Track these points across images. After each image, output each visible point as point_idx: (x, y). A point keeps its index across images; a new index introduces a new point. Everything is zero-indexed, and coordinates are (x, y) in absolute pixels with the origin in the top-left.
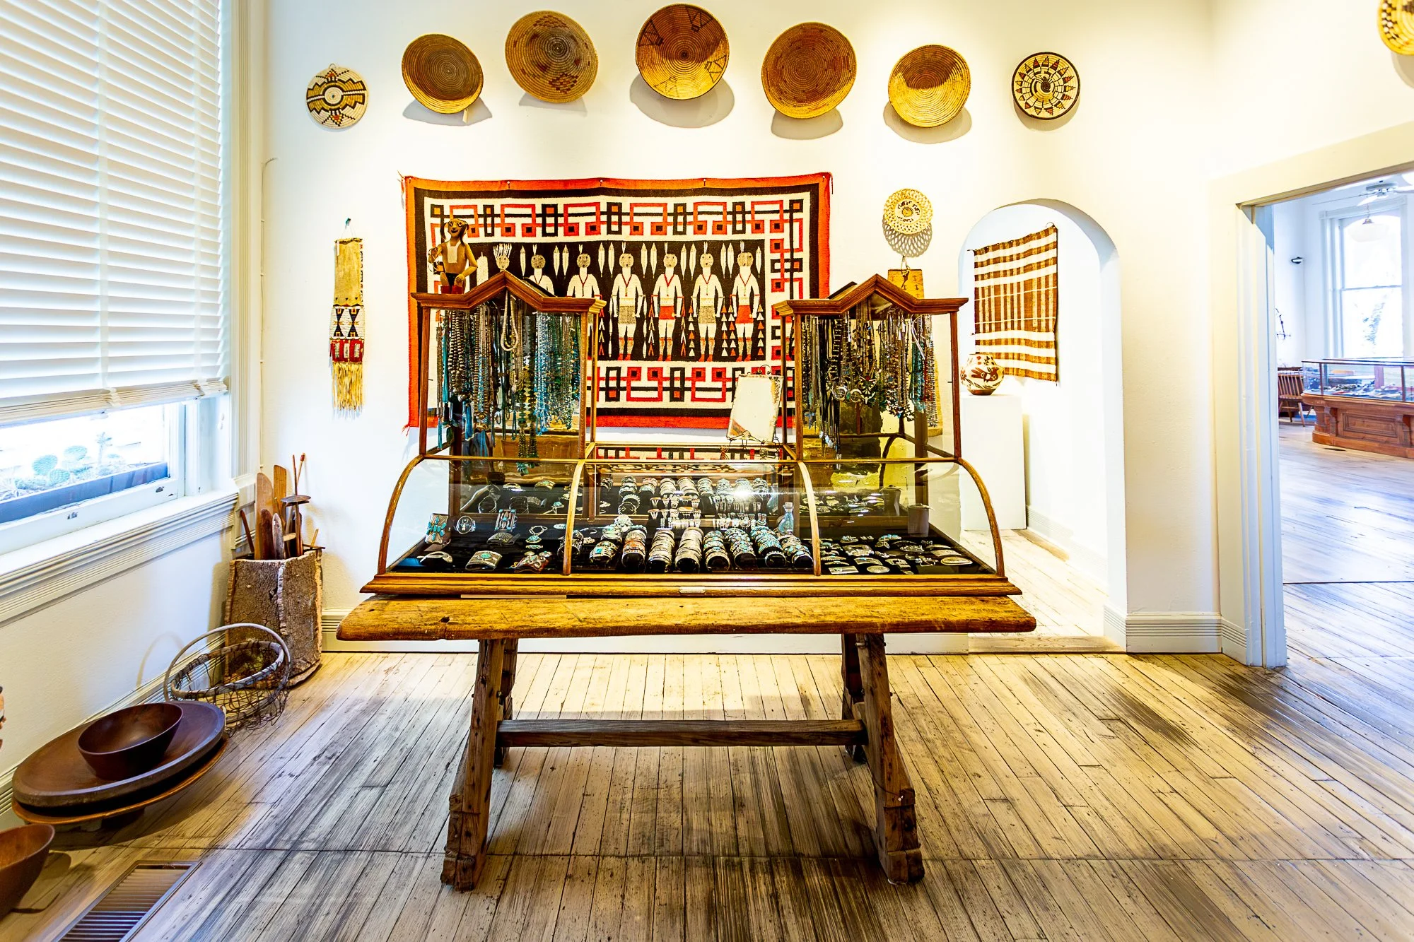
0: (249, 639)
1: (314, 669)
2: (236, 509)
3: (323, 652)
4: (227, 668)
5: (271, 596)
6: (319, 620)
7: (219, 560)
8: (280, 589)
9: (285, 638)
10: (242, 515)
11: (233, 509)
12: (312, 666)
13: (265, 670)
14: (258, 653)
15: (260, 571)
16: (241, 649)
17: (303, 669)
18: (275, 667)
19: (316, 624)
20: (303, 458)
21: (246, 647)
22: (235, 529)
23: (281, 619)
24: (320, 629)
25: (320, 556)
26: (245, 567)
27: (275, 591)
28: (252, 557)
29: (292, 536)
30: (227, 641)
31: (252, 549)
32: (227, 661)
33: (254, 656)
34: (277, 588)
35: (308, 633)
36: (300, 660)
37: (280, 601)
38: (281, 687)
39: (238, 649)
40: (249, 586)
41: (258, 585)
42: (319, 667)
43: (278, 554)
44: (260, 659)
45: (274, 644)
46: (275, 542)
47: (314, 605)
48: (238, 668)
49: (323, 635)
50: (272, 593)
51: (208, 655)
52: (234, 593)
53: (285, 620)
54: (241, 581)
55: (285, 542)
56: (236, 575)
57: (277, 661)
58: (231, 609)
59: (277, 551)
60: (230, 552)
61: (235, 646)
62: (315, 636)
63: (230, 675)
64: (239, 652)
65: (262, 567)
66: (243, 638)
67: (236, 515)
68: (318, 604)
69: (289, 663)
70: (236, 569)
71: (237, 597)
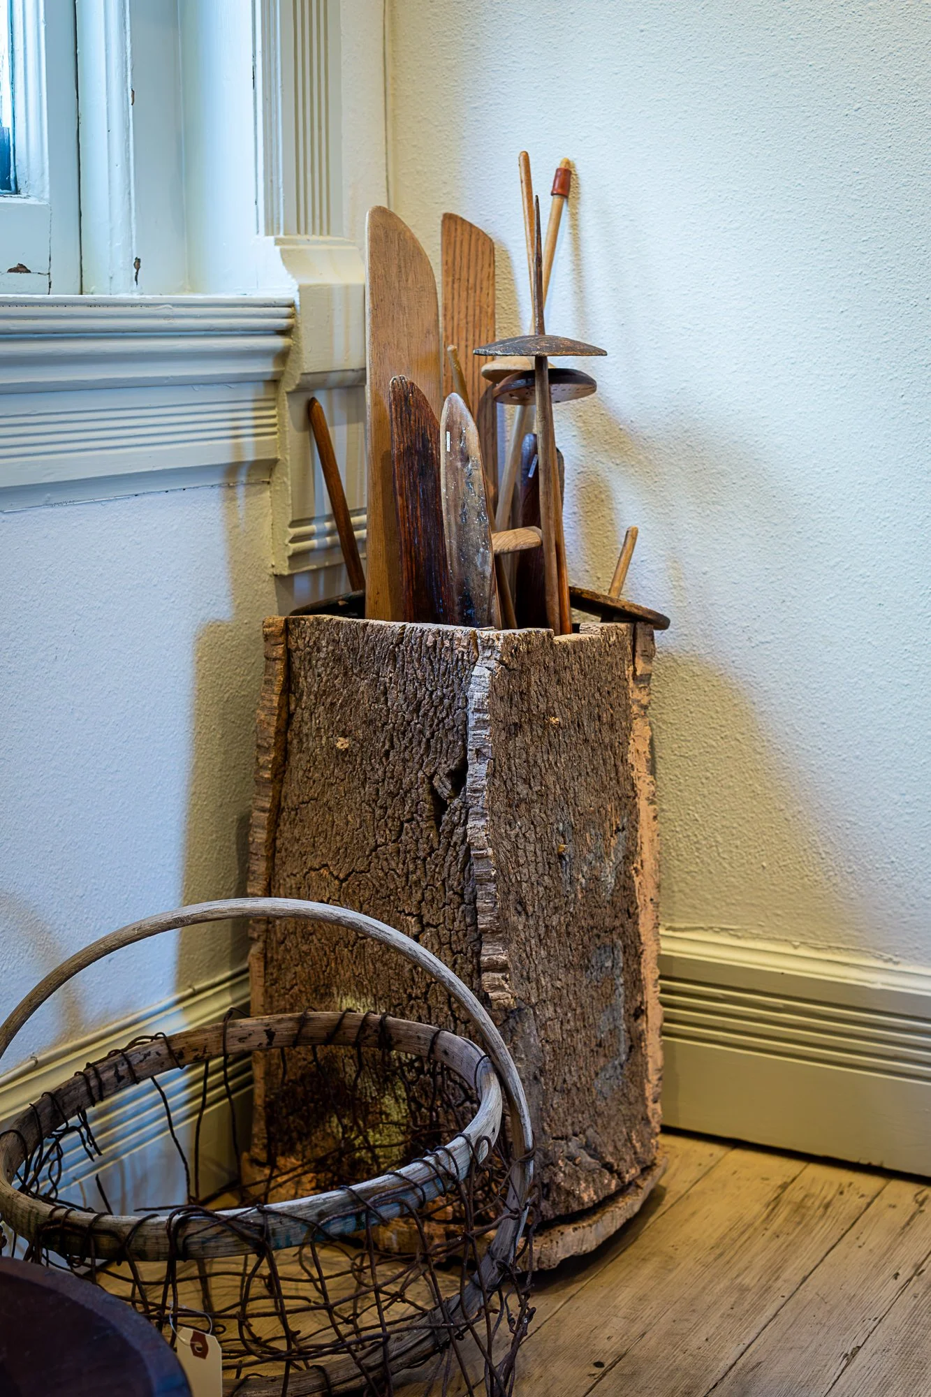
0: (348, 1003)
1: (630, 1205)
2: (288, 386)
3: (667, 1130)
4: (259, 1128)
5: (440, 805)
6: (650, 972)
7: (223, 610)
8: (478, 771)
9: (508, 1018)
10: (313, 421)
11: (274, 382)
12: (622, 1190)
13: (413, 1169)
14: (386, 1076)
15: (388, 673)
16: (313, 1042)
17: (588, 1195)
18: (463, 1161)
19: (636, 983)
20: (565, 183)
21: (335, 1032)
22: (287, 478)
23: (484, 921)
24: (655, 1014)
25: (649, 657)
26: (326, 648)
27: (458, 777)
28: (355, 607)
29: (527, 537)
30: (257, 998)
31: (357, 578)
32: (259, 1089)
33: (368, 1086)
34: (464, 766)
35: (604, 1021)
36: (573, 1146)
37: (477, 829)
38: (489, 1272)
39: (296, 1041)
40: (342, 743)
41: (381, 744)
42: (654, 1199)
43: (467, 601)
44: (394, 1108)
45: (455, 1041)
46: (451, 543)
47: (626, 888)
48: (304, 1135)
49: (666, 1047)
50: (445, 789)
51: (168, 1041)
52: (281, 770)
53: (501, 932)
54: (312, 720)
55: (498, 558)
56: (290, 686)
57: (472, 1129)
58: (272, 844)
59: (463, 584)
60: (269, 587)
61: (284, 1023)
62: (636, 1043)
63: (271, 1163)
64: (302, 1051)
65: (395, 651)
66: (323, 993)
67: (289, 414)
68: (644, 887)
69: (529, 1155)
70: (288, 652)
71: (293, 792)
